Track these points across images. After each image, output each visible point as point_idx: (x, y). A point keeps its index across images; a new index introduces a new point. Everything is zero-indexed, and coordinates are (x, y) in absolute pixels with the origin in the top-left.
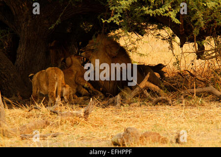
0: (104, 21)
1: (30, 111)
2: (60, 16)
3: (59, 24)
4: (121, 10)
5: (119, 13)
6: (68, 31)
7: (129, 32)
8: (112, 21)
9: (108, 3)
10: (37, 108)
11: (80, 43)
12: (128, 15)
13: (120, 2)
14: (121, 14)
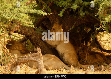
0: (97, 29)
1: (57, 72)
2: (74, 24)
3: (74, 28)
4: (106, 23)
5: (104, 25)
6: (78, 32)
7: (109, 33)
8: (101, 29)
9: (99, 18)
10: (61, 71)
11: (84, 38)
12: (109, 25)
13: (105, 19)
14: (105, 25)
